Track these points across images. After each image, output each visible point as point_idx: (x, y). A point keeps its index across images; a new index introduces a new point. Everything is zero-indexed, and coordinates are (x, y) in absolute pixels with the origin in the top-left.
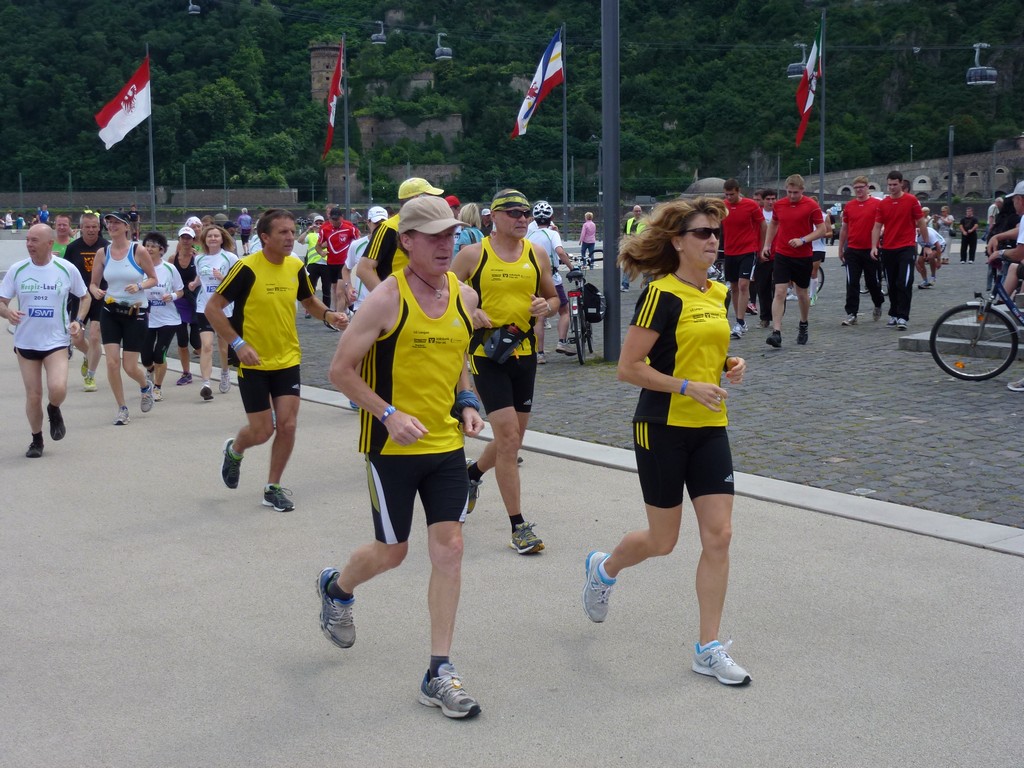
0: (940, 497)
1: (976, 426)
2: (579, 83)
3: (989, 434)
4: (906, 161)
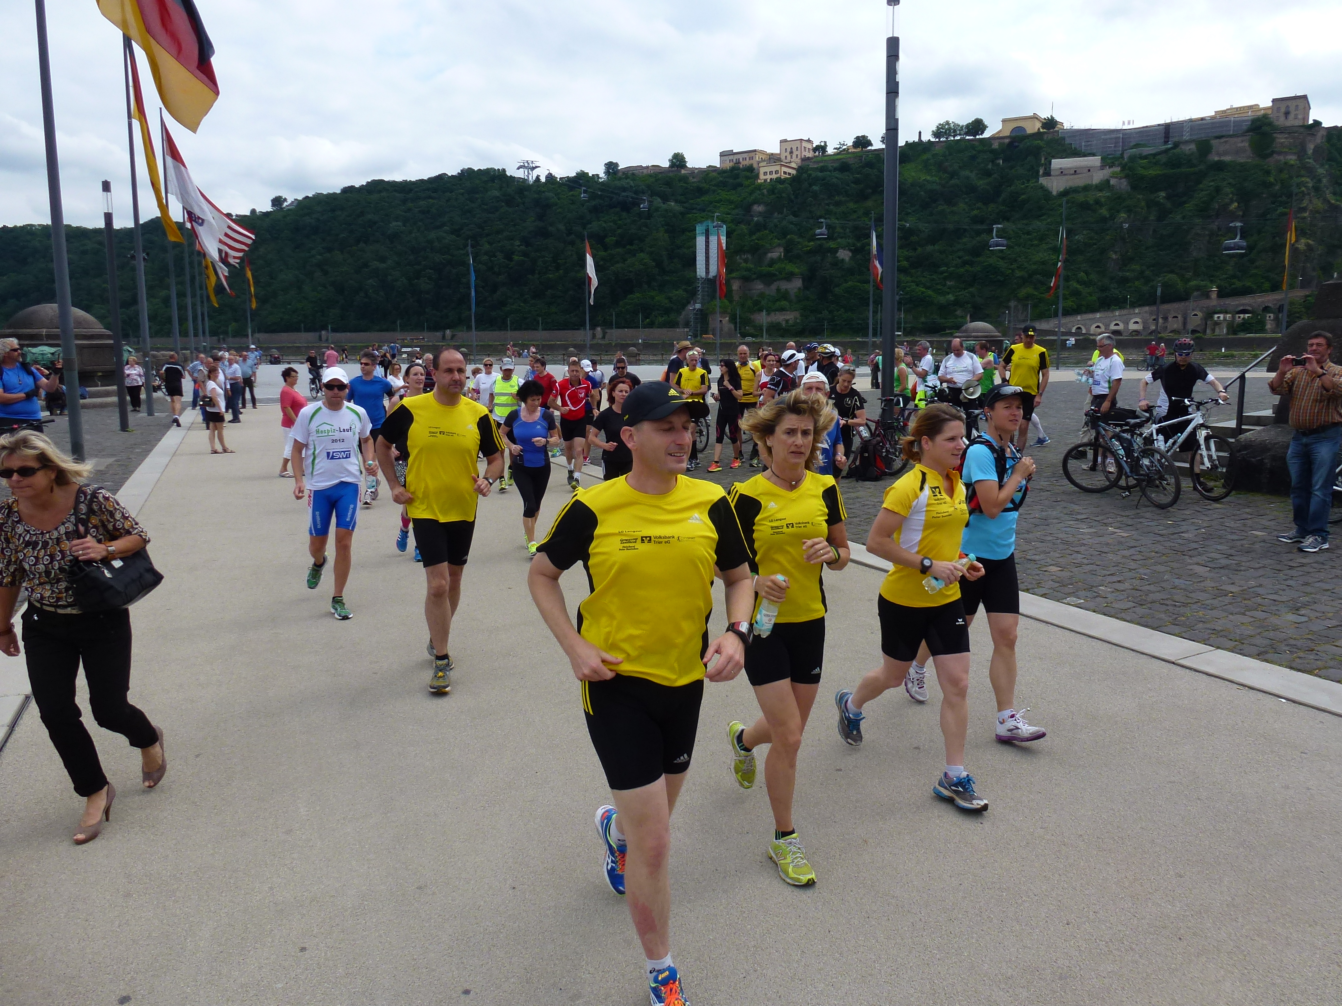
4: (1124, 308)
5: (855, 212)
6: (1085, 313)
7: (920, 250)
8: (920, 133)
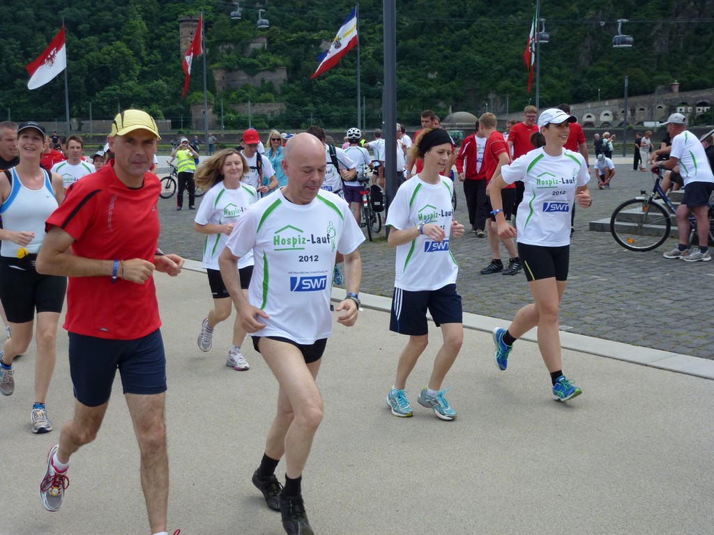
0: (616, 331)
1: (641, 282)
2: (368, 45)
3: (651, 288)
4: (595, 101)
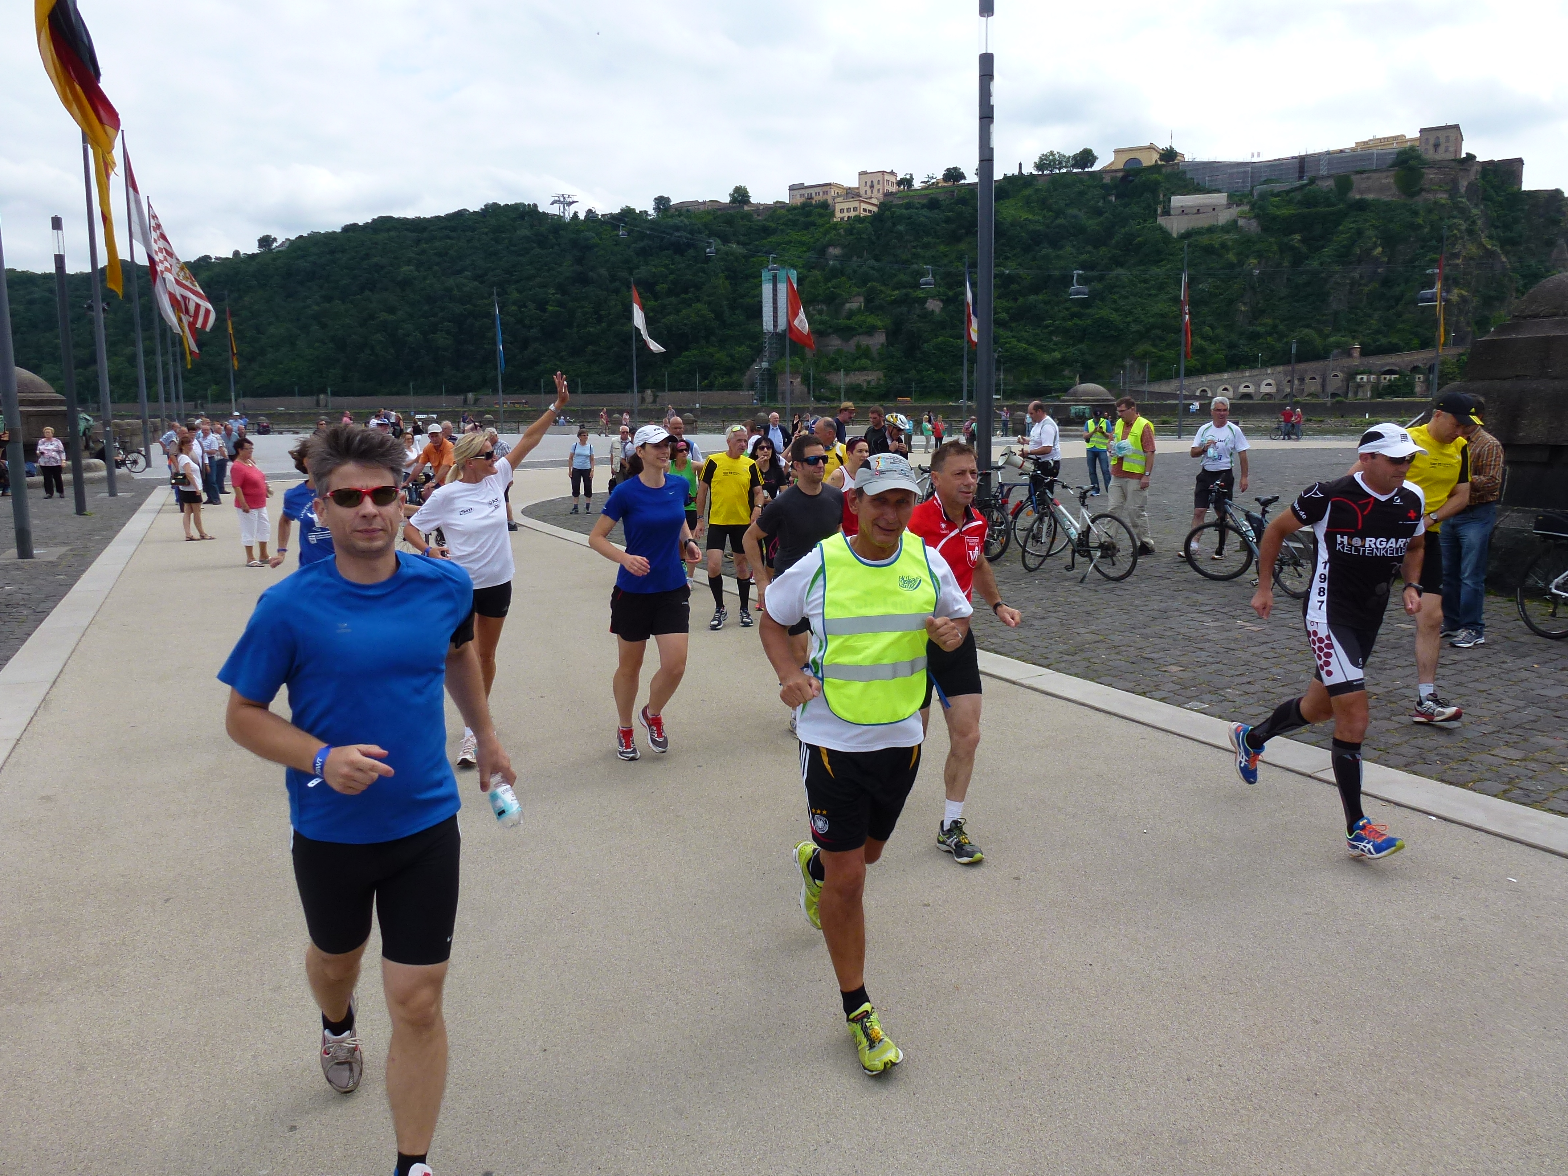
4: (1255, 367)
5: (946, 256)
6: (1211, 373)
7: (1021, 300)
8: (1020, 164)
